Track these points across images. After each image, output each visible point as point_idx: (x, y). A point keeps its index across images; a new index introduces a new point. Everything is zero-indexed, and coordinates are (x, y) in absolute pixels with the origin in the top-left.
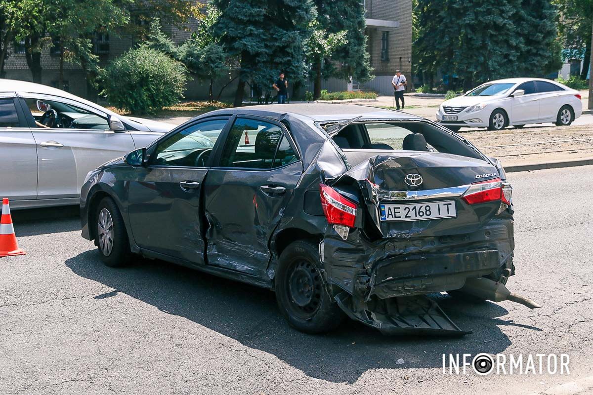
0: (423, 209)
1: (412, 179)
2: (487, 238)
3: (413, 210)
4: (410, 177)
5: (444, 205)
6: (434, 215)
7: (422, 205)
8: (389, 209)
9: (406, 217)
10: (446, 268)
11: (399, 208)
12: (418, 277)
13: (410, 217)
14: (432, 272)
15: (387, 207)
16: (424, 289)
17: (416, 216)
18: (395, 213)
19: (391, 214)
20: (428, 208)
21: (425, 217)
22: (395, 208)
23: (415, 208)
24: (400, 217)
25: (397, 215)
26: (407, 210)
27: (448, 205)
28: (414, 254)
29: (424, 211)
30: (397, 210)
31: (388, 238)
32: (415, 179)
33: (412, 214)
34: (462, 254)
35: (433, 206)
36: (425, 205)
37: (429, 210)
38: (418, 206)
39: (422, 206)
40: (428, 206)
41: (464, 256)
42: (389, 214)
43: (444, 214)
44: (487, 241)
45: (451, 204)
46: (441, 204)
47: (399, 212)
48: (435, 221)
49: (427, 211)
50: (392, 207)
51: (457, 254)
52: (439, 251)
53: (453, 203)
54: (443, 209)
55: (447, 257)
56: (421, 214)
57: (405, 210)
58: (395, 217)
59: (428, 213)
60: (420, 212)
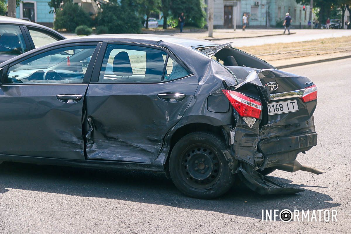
0: (278, 107)
1: (271, 86)
3: (272, 107)
4: (270, 84)
5: (291, 103)
6: (286, 110)
7: (277, 103)
9: (269, 112)
10: (290, 147)
12: (275, 154)
13: (271, 112)
14: (283, 150)
16: (276, 162)
17: (275, 111)
21: (280, 112)
23: (273, 106)
27: (293, 103)
28: (273, 138)
29: (279, 108)
32: (273, 86)
33: (272, 110)
34: (298, 136)
35: (284, 104)
36: (279, 103)
37: (282, 107)
38: (275, 104)
39: (277, 105)
40: (281, 104)
41: (300, 138)
43: (291, 110)
45: (294, 102)
46: (289, 102)
49: (280, 107)
51: (296, 137)
52: (285, 136)
53: (296, 101)
54: (290, 105)
55: (291, 139)
56: (277, 110)
59: (282, 109)
60: (276, 108)
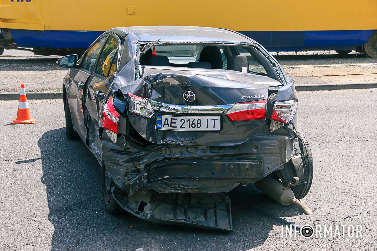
0: (195, 122)
1: (188, 96)
2: (254, 151)
3: (187, 122)
5: (212, 120)
6: (203, 128)
7: (195, 118)
8: (166, 119)
9: (181, 127)
10: (213, 174)
11: (176, 119)
12: (190, 178)
13: (184, 127)
14: (202, 176)
15: (164, 118)
16: (196, 189)
17: (189, 127)
18: (171, 123)
19: (168, 124)
20: (199, 122)
21: (196, 129)
22: (171, 119)
23: (189, 120)
24: (176, 127)
25: (173, 125)
26: (183, 121)
27: (215, 120)
28: (188, 159)
29: (196, 124)
30: (173, 121)
31: (163, 144)
32: (190, 96)
33: (186, 125)
34: (227, 163)
35: (204, 120)
36: (197, 118)
37: (200, 123)
38: (192, 119)
39: (195, 119)
40: (199, 120)
41: (229, 165)
42: (165, 124)
43: (211, 128)
44: (254, 154)
45: (217, 120)
46: (210, 118)
47: (176, 123)
48: (204, 133)
49: (198, 123)
50: (169, 118)
51: (223, 163)
52: (210, 158)
53: (219, 118)
54: (211, 123)
55: (214, 164)
56: (194, 126)
57: (181, 121)
58: (171, 127)
59: (199, 125)
60: (193, 124)
